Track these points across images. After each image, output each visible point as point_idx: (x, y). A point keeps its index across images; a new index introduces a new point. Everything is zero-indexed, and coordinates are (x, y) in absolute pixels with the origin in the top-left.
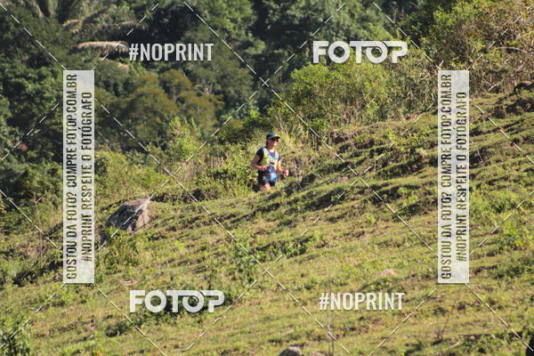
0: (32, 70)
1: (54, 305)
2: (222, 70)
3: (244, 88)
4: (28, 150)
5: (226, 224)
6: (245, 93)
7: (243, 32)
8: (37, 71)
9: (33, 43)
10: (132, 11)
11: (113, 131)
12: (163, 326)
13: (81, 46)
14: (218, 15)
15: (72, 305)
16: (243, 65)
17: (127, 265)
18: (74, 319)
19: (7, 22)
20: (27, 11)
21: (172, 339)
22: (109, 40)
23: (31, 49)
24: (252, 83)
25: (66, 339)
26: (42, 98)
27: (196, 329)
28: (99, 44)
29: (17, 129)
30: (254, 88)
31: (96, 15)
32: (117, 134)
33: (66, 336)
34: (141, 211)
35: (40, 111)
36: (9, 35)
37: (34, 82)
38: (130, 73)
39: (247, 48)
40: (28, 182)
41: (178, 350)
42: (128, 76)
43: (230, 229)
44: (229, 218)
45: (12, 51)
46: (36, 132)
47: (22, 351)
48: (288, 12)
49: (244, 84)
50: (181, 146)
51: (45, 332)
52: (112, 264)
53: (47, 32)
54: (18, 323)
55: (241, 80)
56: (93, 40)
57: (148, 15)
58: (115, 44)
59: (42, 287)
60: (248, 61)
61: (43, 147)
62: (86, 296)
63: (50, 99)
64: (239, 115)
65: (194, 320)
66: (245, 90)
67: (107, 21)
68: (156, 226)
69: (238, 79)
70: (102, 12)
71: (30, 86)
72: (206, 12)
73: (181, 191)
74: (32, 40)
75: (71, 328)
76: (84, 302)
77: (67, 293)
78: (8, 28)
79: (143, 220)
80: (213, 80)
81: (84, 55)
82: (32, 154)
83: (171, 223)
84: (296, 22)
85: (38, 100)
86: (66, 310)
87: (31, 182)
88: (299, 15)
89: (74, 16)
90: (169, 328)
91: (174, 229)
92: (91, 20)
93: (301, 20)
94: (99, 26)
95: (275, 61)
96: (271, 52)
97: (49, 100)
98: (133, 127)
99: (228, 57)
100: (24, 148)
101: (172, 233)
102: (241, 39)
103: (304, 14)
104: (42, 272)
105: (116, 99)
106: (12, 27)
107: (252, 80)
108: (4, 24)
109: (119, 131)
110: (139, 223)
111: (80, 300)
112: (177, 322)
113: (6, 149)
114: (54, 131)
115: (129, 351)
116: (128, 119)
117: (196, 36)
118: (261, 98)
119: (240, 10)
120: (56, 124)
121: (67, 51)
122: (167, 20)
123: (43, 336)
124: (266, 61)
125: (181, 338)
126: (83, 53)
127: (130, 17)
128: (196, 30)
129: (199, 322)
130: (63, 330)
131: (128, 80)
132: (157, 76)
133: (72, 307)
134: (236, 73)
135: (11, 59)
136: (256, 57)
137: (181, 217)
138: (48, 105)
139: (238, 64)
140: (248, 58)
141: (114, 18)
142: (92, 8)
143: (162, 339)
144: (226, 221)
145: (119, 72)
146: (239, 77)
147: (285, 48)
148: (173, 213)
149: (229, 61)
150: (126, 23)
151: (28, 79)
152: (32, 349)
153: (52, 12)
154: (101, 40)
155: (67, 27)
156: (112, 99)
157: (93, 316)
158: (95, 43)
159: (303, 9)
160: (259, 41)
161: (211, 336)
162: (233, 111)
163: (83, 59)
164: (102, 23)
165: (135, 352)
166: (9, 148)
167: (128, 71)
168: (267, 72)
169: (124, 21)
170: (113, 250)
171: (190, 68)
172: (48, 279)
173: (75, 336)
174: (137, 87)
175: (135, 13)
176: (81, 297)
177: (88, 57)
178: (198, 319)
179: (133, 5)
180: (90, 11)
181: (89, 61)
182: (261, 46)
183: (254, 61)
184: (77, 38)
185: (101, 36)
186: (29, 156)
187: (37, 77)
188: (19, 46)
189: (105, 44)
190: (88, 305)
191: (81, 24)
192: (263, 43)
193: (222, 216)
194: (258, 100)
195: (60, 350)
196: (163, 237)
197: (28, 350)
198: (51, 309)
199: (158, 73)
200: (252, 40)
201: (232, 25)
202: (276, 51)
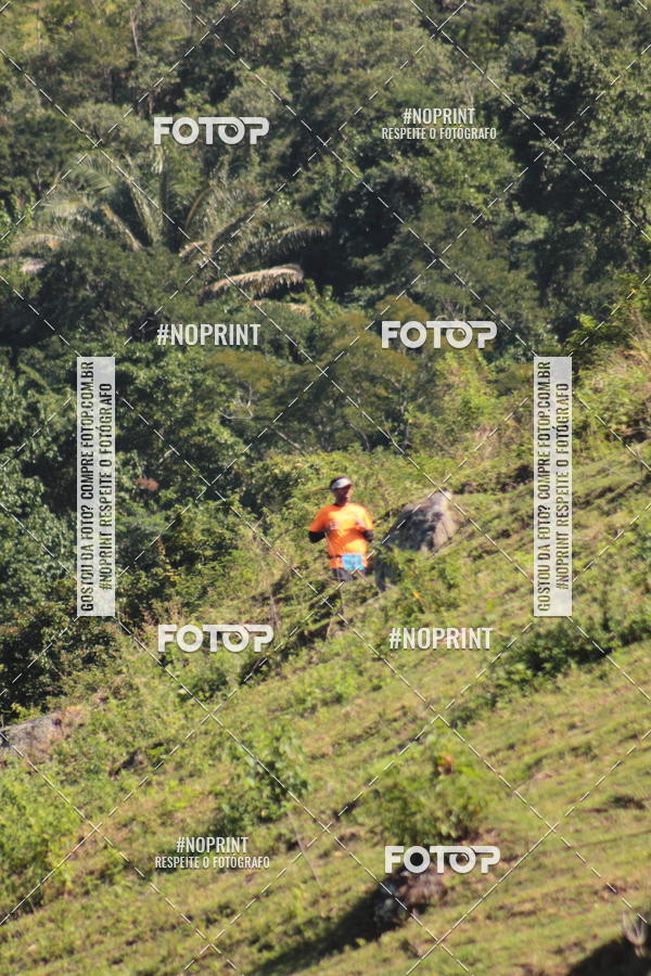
0: (140, 346)
1: (325, 703)
2: (477, 281)
3: (524, 304)
4: (159, 489)
5: (599, 507)
6: (527, 314)
7: (503, 206)
8: (150, 345)
9: (132, 298)
10: (297, 207)
11: (304, 426)
12: (537, 698)
13: (217, 286)
14: (452, 184)
15: (358, 697)
16: (514, 266)
17: (437, 611)
18: (370, 719)
19: (80, 270)
20: (111, 243)
21: (559, 716)
22: (264, 268)
23: (130, 308)
24: (537, 293)
25: (365, 754)
26: (167, 392)
27: (599, 690)
28: (250, 276)
29: (134, 454)
30: (542, 302)
31: (234, 227)
32: (311, 430)
33: (365, 748)
34: (438, 516)
35: (169, 414)
36: (86, 292)
37: (148, 365)
38: (312, 318)
39: (515, 234)
40: (184, 534)
41: (575, 731)
42: (310, 324)
43: (608, 514)
44: (601, 495)
45: (97, 319)
46: (167, 454)
47: (294, 787)
48: (579, 152)
49: (523, 298)
50: (466, 403)
51: (324, 750)
52: (409, 615)
53: (152, 273)
54: (278, 739)
55: (514, 292)
56: (237, 272)
57: (326, 207)
58: (276, 271)
59: (293, 679)
60: (522, 256)
61: (184, 480)
62: (379, 677)
63: (182, 390)
64: (525, 355)
65: (588, 676)
66: (526, 309)
67: (255, 234)
68: (471, 536)
69: (512, 291)
70: (243, 219)
71: (142, 374)
72: (429, 183)
73: (493, 475)
74: (129, 291)
75: (369, 733)
76: (377, 688)
77: (344, 678)
78: (83, 279)
79: (445, 529)
80: (466, 302)
81: (226, 302)
82: (169, 494)
83: (498, 525)
84: (597, 168)
85: (159, 396)
86: (348, 708)
87: (190, 533)
88: (600, 154)
89: (196, 237)
90: (550, 700)
91: (505, 534)
92: (225, 237)
93: (605, 163)
94: (243, 245)
95: (571, 246)
96: (560, 231)
97: (179, 392)
98: (338, 411)
99: (484, 256)
100: (153, 485)
101: (504, 542)
102: (501, 220)
103: (609, 151)
104: (285, 653)
105: (298, 368)
106: (91, 277)
107: (536, 288)
108: (76, 274)
109: (315, 425)
110: (440, 538)
111: (369, 686)
112: (560, 685)
113: (122, 494)
114: (199, 447)
115: (487, 751)
116: (328, 399)
117: (419, 230)
118: (558, 318)
119: (490, 166)
120: (200, 433)
121: (194, 299)
122: (361, 211)
123: (323, 756)
124: (554, 250)
125: (576, 710)
126: (224, 297)
127: (296, 218)
128: (418, 219)
129: (601, 678)
130: (355, 740)
131: (312, 330)
132: (363, 312)
133: (359, 701)
134: (504, 282)
135: (99, 333)
136: (535, 245)
137: (513, 511)
138: (179, 402)
139: (504, 264)
140: (520, 250)
141: (266, 225)
142: (225, 215)
143: (541, 718)
144: (598, 501)
145: (295, 319)
146: (512, 287)
147: (584, 221)
148: (496, 508)
149: (488, 263)
150: (290, 230)
151: (136, 362)
152: (310, 781)
153: (156, 236)
154: (250, 270)
155: (186, 257)
156: (291, 369)
157: (403, 707)
158: (241, 277)
159: (605, 141)
160: (535, 215)
161: (631, 696)
162: (512, 350)
163: (226, 308)
164: (246, 238)
165: (498, 750)
166: (127, 490)
167: (308, 314)
168: (561, 268)
169: (284, 228)
170: (407, 589)
171: (419, 289)
172: (301, 664)
173: (380, 746)
174: (332, 340)
175: (304, 209)
176: (371, 681)
177: (233, 304)
178: (597, 673)
179: (296, 196)
180: (222, 221)
181: (238, 310)
182: (541, 225)
183: (534, 254)
184: (208, 274)
185: (250, 261)
186: (164, 499)
187: (151, 357)
188: (108, 307)
189: (259, 275)
190: (386, 691)
191: (210, 247)
192: (542, 218)
193: (588, 495)
194: (552, 322)
195: (361, 773)
196: (489, 553)
197: (304, 784)
198: (322, 712)
199: (364, 308)
200: (521, 216)
201: (481, 197)
202: (569, 229)
